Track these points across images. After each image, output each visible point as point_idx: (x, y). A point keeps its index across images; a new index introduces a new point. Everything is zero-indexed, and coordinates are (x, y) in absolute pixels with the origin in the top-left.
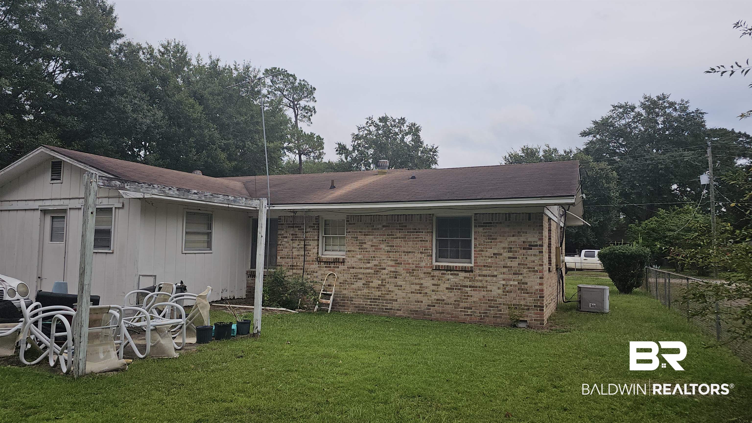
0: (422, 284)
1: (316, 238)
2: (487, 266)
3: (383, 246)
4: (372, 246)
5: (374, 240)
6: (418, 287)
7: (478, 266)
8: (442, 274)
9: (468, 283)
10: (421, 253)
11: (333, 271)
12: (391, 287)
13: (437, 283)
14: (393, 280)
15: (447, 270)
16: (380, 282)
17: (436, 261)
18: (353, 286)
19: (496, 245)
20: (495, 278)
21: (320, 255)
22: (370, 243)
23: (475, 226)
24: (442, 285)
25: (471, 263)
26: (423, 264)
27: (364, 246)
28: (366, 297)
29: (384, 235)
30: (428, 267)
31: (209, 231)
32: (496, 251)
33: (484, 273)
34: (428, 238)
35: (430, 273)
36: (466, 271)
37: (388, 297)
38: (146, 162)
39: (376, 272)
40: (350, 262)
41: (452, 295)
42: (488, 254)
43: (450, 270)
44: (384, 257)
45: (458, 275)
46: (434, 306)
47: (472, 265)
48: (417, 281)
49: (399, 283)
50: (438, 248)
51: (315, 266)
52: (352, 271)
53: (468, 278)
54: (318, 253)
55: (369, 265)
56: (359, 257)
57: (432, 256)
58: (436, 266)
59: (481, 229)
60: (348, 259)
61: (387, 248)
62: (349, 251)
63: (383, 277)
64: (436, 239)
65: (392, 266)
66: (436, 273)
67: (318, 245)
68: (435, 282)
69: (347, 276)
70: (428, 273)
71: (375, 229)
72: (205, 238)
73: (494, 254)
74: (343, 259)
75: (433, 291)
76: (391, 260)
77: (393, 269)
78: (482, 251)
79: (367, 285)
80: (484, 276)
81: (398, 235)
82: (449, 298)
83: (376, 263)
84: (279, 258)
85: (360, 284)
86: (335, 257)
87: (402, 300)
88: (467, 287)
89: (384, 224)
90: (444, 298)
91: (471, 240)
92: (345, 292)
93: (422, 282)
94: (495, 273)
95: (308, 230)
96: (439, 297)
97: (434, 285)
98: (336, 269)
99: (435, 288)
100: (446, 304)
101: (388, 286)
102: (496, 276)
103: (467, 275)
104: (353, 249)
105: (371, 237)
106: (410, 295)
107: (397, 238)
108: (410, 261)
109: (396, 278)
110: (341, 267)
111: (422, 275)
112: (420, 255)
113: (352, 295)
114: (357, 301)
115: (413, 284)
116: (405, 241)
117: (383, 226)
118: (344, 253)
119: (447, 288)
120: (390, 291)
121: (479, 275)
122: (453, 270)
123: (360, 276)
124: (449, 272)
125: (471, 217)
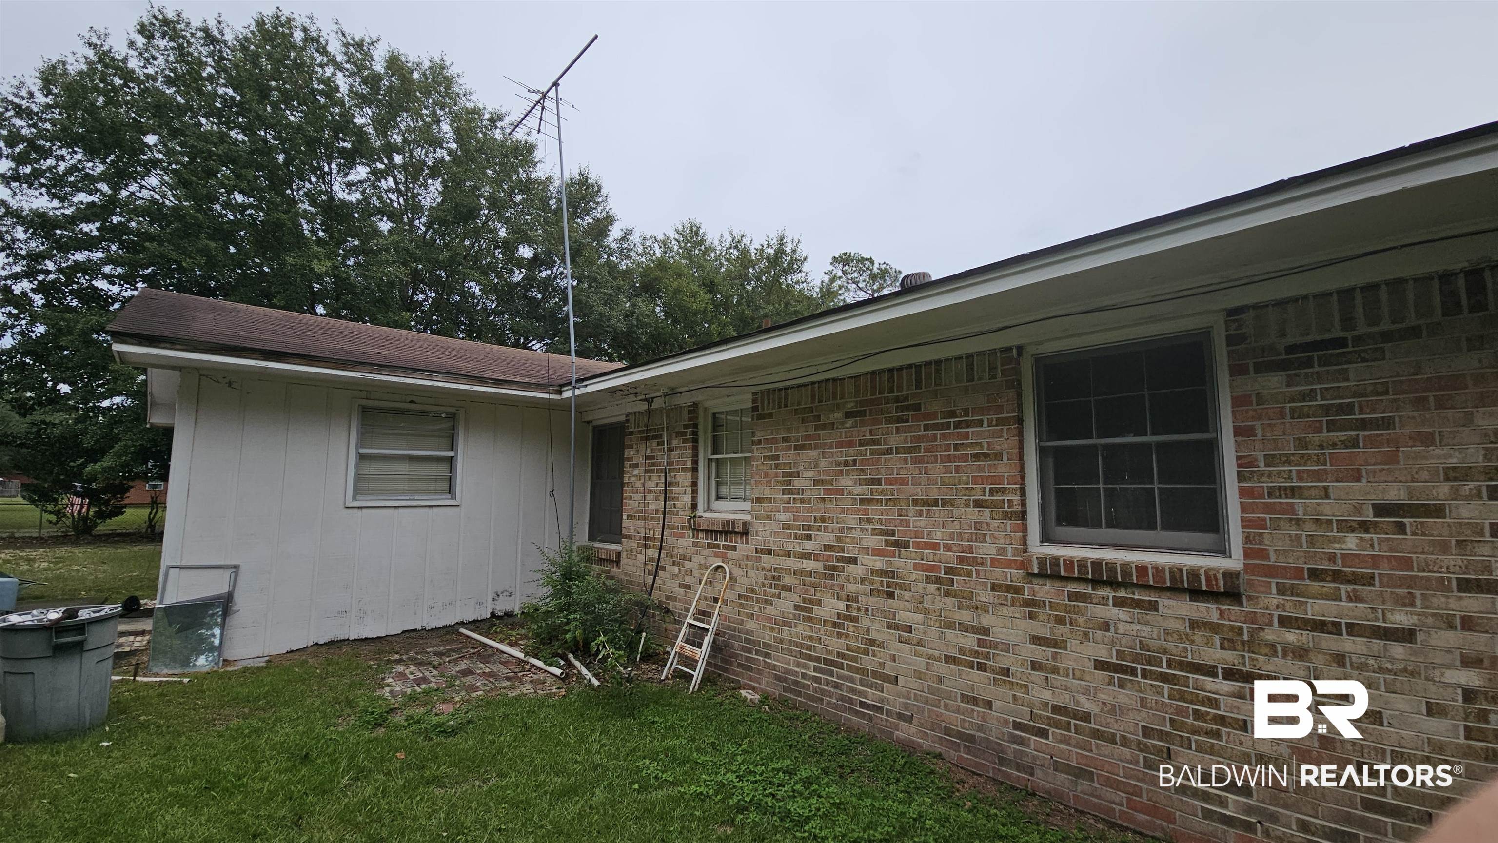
0: (986, 631)
1: (689, 464)
2: (1337, 576)
3: (846, 482)
4: (816, 482)
5: (823, 463)
6: (970, 641)
7: (1271, 571)
8: (1075, 596)
9: (1215, 655)
10: (979, 504)
11: (724, 558)
12: (877, 630)
13: (1052, 633)
14: (878, 603)
15: (1096, 582)
16: (841, 606)
17: (1046, 538)
18: (770, 610)
19: (1392, 459)
20: (1398, 650)
21: (700, 513)
22: (810, 474)
23: (1237, 370)
24: (1073, 644)
25: (1223, 551)
26: (986, 550)
27: (797, 483)
28: (804, 653)
29: (851, 444)
30: (1009, 564)
31: (451, 454)
32: (1395, 494)
33: (1316, 609)
34: (1005, 443)
35: (1018, 590)
36: (1196, 594)
37: (868, 662)
39: (832, 570)
40: (762, 534)
41: (1125, 697)
42: (1330, 509)
43: (1113, 583)
44: (852, 521)
45: (1153, 607)
46: (1043, 733)
47: (1234, 562)
48: (965, 616)
49: (905, 617)
50: (1052, 486)
51: (685, 543)
52: (767, 561)
53: (1215, 628)
54: (694, 506)
55: (808, 546)
56: (783, 517)
57: (1023, 516)
58: (1042, 561)
59: (1274, 382)
60: (756, 526)
61: (858, 489)
62: (759, 500)
63: (851, 588)
64: (1042, 452)
65: (878, 553)
66: (1046, 591)
67: (694, 484)
68: (1043, 630)
69: (755, 577)
70: (1009, 588)
71: (824, 427)
74: (745, 524)
75: (1035, 666)
76: (875, 532)
77: (879, 563)
78: (1293, 492)
79: (805, 608)
80: (1319, 626)
81: (895, 440)
82: (1114, 710)
83: (828, 538)
84: (625, 517)
85: (785, 605)
86: (731, 517)
87: (914, 683)
88: (1210, 671)
89: (850, 406)
90: (1087, 705)
92: (751, 625)
93: (986, 620)
95: (675, 442)
96: (1064, 699)
97: (1036, 640)
98: (731, 554)
99: (1041, 653)
100: (1096, 734)
101: (865, 622)
103: (1209, 611)
104: (767, 493)
105: (814, 453)
106: (942, 668)
107: (889, 451)
108: (938, 536)
109: (891, 595)
110: (744, 548)
111: (985, 596)
112: (972, 514)
113: (767, 637)
114: (783, 662)
115: (950, 626)
116: (916, 461)
117: (848, 415)
118: (747, 506)
119: (1100, 665)
120: (872, 642)
121: (1285, 622)
122: (1126, 584)
123: (788, 580)
124: (1106, 592)
125: (1206, 334)
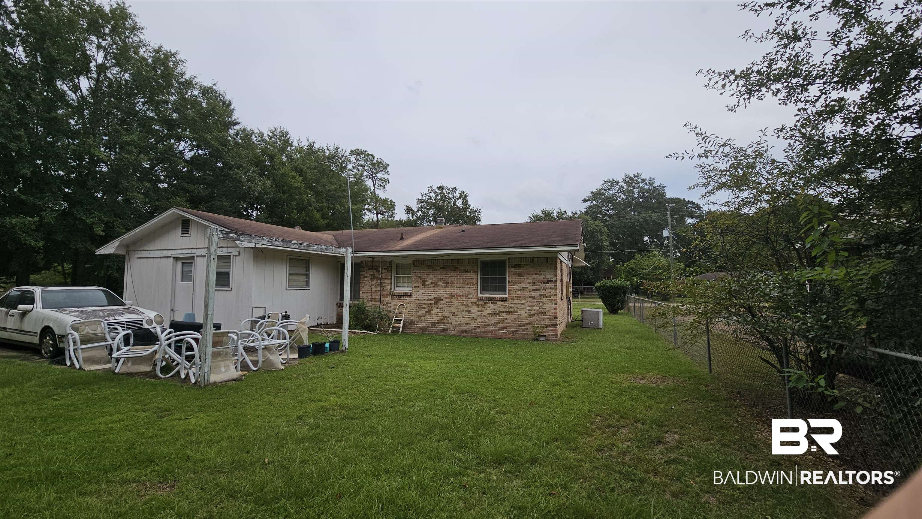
0: (470, 311)
1: (390, 277)
2: (518, 297)
3: (440, 283)
4: (432, 283)
5: (434, 279)
6: (467, 313)
7: (511, 297)
8: (485, 303)
9: (504, 310)
10: (469, 288)
11: (403, 302)
12: (447, 314)
14: (449, 308)
15: (489, 300)
16: (438, 310)
17: (481, 294)
18: (418, 314)
19: (524, 281)
20: (523, 306)
21: (393, 290)
22: (431, 281)
23: (509, 267)
24: (484, 311)
25: (506, 294)
26: (471, 296)
27: (427, 283)
28: (428, 322)
29: (442, 275)
30: (475, 298)
31: (307, 273)
32: (524, 286)
33: (515, 301)
34: (474, 276)
35: (476, 303)
36: (502, 301)
37: (445, 321)
38: (258, 220)
39: (436, 303)
40: (416, 295)
41: (492, 318)
42: (518, 288)
43: (491, 300)
44: (441, 291)
45: (496, 303)
46: (479, 327)
47: (507, 296)
48: (466, 309)
49: (453, 311)
50: (482, 284)
51: (389, 299)
52: (417, 302)
53: (504, 305)
54: (391, 289)
55: (430, 298)
56: (422, 291)
57: (477, 290)
58: (480, 297)
59: (513, 269)
60: (414, 293)
61: (443, 284)
62: (415, 287)
63: (441, 306)
64: (481, 278)
65: (448, 298)
66: (481, 302)
67: (391, 283)
68: (480, 309)
69: (413, 306)
70: (474, 303)
71: (435, 270)
72: (304, 278)
73: (523, 288)
74: (411, 293)
75: (478, 316)
76: (447, 294)
77: (448, 300)
78: (514, 285)
79: (429, 312)
80: (516, 304)
81: (452, 274)
82: (490, 320)
83: (436, 295)
84: (361, 292)
85: (423, 312)
86: (405, 292)
87: (455, 323)
88: (503, 312)
89: (441, 266)
90: (486, 320)
91: (505, 278)
92: (412, 318)
93: (470, 309)
94: (523, 302)
95: (384, 271)
96: (483, 320)
97: (479, 311)
98: (405, 301)
99: (479, 313)
100: (487, 325)
101: (444, 313)
102: (524, 304)
103: (503, 303)
104: (418, 285)
105: (432, 276)
106: (461, 319)
107: (451, 277)
108: (461, 294)
109: (451, 307)
110: (409, 299)
111: (470, 305)
112: (468, 290)
113: (417, 320)
114: (421, 325)
115: (463, 311)
116: (457, 279)
117: (441, 268)
118: (411, 289)
119: (488, 314)
120: (446, 317)
121: (512, 304)
122: (493, 300)
123: (423, 306)
124: (490, 302)
125: (506, 260)
